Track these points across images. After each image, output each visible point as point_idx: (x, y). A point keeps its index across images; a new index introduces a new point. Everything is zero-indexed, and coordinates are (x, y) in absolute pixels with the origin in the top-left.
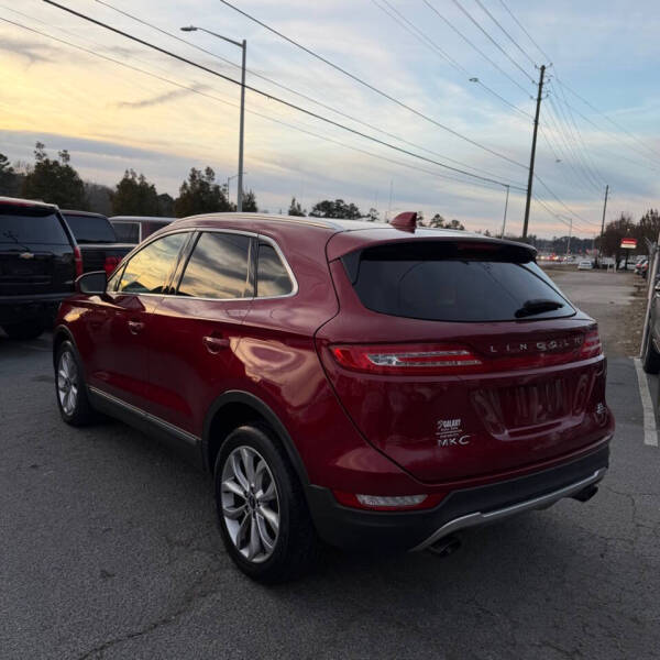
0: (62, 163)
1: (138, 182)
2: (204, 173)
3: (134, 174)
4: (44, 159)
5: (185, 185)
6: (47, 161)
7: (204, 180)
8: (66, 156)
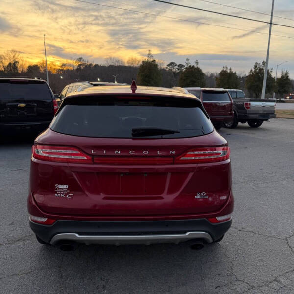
0: (196, 66)
1: (229, 71)
2: (261, 64)
3: (227, 68)
4: (189, 65)
5: (251, 71)
6: (190, 66)
7: (261, 67)
8: (197, 63)
